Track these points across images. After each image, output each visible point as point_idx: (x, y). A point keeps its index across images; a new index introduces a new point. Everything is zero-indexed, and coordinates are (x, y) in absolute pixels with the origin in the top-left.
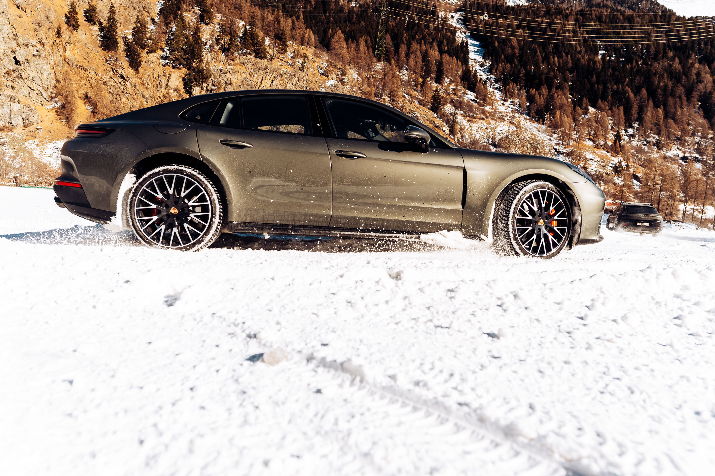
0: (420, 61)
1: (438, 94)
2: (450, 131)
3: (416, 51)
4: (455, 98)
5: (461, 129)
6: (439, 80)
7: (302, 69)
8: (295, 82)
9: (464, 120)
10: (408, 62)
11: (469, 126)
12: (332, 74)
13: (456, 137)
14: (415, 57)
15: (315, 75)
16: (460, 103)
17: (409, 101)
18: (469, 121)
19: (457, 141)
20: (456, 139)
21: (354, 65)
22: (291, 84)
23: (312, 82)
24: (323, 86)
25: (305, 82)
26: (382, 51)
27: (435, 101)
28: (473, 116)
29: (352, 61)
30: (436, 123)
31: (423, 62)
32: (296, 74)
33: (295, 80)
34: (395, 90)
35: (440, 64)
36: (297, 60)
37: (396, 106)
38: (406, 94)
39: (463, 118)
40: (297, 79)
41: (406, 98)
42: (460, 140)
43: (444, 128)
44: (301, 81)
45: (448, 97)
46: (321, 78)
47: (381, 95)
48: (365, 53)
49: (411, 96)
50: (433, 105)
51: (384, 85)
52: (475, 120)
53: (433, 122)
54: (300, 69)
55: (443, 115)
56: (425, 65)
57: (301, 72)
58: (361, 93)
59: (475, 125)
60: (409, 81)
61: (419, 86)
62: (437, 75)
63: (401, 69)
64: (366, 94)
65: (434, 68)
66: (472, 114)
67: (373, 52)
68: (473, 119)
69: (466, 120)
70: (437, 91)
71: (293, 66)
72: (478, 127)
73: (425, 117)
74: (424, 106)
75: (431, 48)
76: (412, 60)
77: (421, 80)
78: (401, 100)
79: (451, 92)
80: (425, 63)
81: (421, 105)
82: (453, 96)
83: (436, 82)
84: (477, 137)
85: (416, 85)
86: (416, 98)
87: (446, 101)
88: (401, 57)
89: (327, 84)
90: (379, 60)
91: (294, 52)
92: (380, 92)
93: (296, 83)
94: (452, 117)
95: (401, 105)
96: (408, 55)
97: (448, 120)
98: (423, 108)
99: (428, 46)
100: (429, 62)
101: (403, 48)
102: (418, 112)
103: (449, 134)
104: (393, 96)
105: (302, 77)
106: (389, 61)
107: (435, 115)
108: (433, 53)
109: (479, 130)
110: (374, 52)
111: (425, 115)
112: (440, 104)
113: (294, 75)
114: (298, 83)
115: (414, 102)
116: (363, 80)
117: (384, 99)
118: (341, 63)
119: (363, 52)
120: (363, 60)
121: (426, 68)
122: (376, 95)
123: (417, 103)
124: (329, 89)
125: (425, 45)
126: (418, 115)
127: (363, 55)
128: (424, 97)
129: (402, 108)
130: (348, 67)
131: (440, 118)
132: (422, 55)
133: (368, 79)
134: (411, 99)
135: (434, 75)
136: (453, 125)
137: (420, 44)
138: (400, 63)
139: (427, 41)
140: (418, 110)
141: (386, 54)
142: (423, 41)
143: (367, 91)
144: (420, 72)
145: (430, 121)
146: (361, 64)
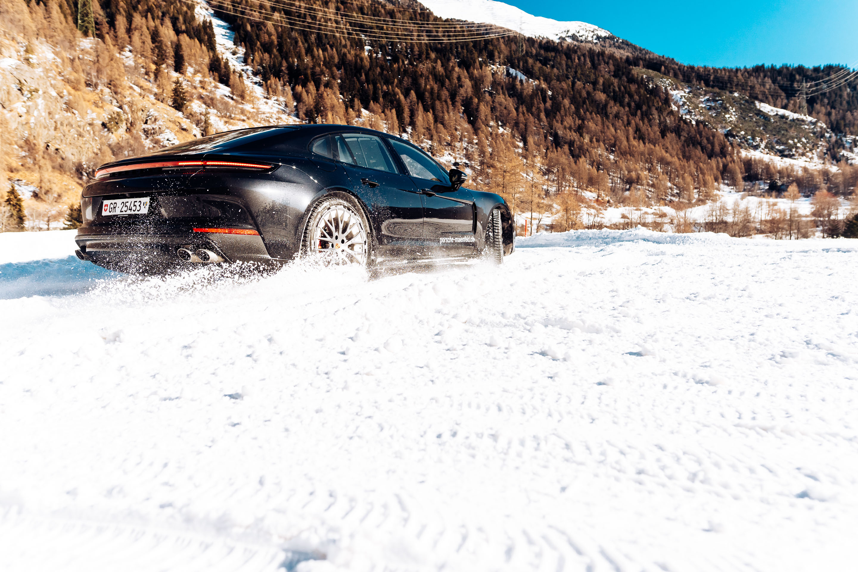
0: (149, 40)
1: (180, 86)
2: (202, 135)
3: (141, 27)
4: (204, 93)
6: (179, 67)
9: (219, 122)
10: (131, 41)
12: (9, 49)
14: (141, 35)
16: (212, 99)
17: (140, 95)
18: (226, 122)
21: (46, 37)
26: (89, 23)
27: (178, 96)
28: (230, 116)
29: (41, 32)
30: (182, 124)
31: (153, 43)
34: (116, 79)
35: (178, 48)
37: (121, 101)
38: (134, 84)
39: (218, 119)
41: (134, 90)
43: (194, 132)
45: (194, 91)
47: (96, 86)
48: (61, 23)
49: (141, 87)
50: (175, 101)
51: (99, 71)
52: (234, 121)
53: (178, 124)
55: (191, 114)
56: (156, 46)
58: (63, 80)
60: (136, 68)
61: (152, 75)
62: (175, 62)
63: (121, 49)
64: (72, 82)
65: (170, 52)
66: (228, 114)
67: (74, 23)
68: (232, 121)
69: (222, 122)
70: (177, 82)
73: (166, 116)
74: (162, 102)
75: (162, 25)
76: (137, 38)
77: (153, 67)
78: (128, 92)
79: (199, 86)
80: (157, 44)
81: (159, 100)
82: (201, 90)
83: (176, 70)
85: (147, 73)
86: (150, 92)
87: (192, 97)
88: (119, 33)
90: (86, 34)
92: (94, 80)
94: (203, 118)
95: (128, 99)
96: (129, 31)
97: (198, 121)
98: (160, 105)
99: (158, 22)
100: (162, 44)
101: (121, 22)
102: (155, 110)
104: (115, 86)
106: (100, 36)
107: (180, 114)
108: (166, 32)
110: (76, 22)
111: (166, 114)
112: (185, 100)
115: (148, 97)
116: (63, 61)
117: (102, 91)
118: (22, 35)
119: (58, 20)
120: (60, 32)
121: (159, 51)
122: (88, 85)
123: (152, 98)
124: (7, 73)
125: (153, 19)
126: (156, 114)
127: (58, 25)
128: (161, 90)
129: (131, 105)
130: (35, 41)
131: (188, 118)
132: (150, 33)
133: (72, 61)
134: (142, 92)
135: (171, 61)
136: (206, 127)
137: (146, 17)
138: (120, 41)
139: (156, 15)
140: (155, 106)
141: (96, 27)
142: (149, 14)
143: (72, 78)
144: (150, 56)
145: (174, 122)
146: (58, 38)
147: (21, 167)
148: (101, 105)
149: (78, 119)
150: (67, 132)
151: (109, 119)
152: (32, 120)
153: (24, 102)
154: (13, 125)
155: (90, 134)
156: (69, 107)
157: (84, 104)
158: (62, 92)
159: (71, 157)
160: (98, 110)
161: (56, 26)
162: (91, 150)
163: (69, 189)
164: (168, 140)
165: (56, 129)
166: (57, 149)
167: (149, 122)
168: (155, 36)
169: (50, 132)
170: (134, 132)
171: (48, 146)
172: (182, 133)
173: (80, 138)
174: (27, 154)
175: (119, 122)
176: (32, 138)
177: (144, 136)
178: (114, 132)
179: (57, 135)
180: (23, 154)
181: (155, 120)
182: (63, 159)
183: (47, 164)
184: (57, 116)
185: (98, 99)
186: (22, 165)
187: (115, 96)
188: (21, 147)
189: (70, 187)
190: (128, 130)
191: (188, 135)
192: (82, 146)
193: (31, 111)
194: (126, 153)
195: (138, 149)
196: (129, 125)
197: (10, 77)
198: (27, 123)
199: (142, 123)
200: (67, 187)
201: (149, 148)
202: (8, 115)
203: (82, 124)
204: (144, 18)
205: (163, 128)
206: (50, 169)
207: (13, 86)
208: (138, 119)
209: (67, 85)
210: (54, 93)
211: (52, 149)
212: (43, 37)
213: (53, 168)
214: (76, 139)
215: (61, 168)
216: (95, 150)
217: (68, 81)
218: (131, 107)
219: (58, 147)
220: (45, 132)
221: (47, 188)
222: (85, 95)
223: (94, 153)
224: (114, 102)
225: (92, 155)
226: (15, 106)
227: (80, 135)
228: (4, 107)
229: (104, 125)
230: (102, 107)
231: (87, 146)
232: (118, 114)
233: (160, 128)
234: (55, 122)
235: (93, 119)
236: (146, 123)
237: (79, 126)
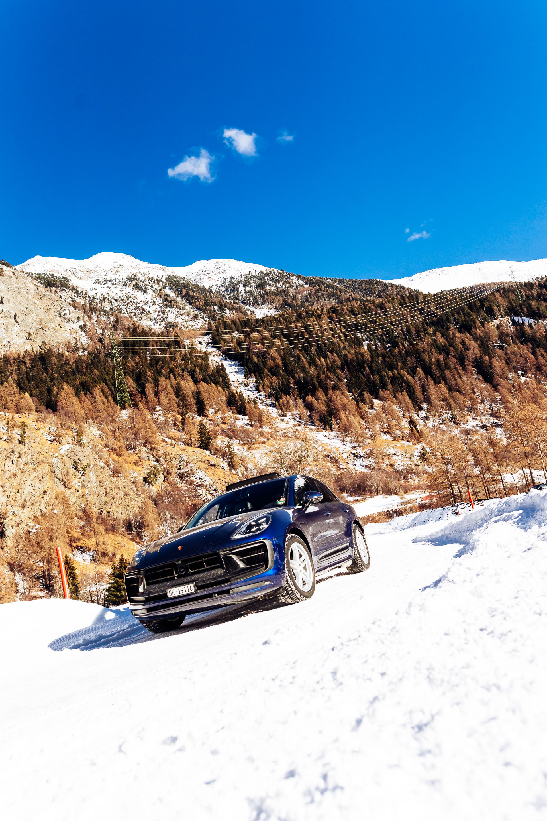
0: (173, 396)
1: (203, 428)
2: (229, 465)
3: (166, 387)
4: (226, 427)
5: (242, 460)
6: (201, 411)
7: (22, 442)
8: (15, 459)
9: (242, 450)
10: (159, 401)
11: (250, 454)
12: (65, 437)
13: (239, 470)
14: (167, 394)
15: (42, 444)
16: (233, 431)
17: (171, 445)
18: (249, 448)
19: (241, 476)
20: (240, 473)
21: (93, 419)
22: (11, 464)
23: (40, 453)
24: (56, 454)
25: (30, 455)
26: (125, 397)
27: (203, 437)
28: (252, 442)
29: (89, 415)
30: (211, 461)
31: (177, 397)
32: (15, 449)
33: (15, 457)
34: (150, 437)
35: (198, 395)
36: (14, 432)
37: (157, 455)
38: (166, 437)
39: (240, 447)
40: (18, 455)
41: (167, 442)
42: (245, 473)
43: (222, 465)
44: (24, 456)
45: (217, 428)
46: (51, 446)
47: (135, 448)
48: (104, 404)
49: (171, 438)
50: (201, 442)
51: (136, 435)
52: (256, 445)
53: (206, 462)
54: (20, 442)
55: (216, 450)
56: (180, 400)
57: (21, 445)
58: (108, 450)
59: (257, 451)
60: (166, 423)
61: (180, 425)
62: (198, 408)
63: (153, 410)
64: (116, 450)
65: (192, 400)
66: (249, 440)
67: (114, 400)
68: (253, 446)
69: (246, 449)
70: (201, 425)
71: (8, 441)
72: (261, 453)
73: (195, 457)
74: (191, 446)
75: (183, 380)
76: (164, 397)
77: (180, 417)
78: (161, 445)
79: (219, 422)
80: (180, 397)
81: (188, 445)
82: (223, 426)
83: (199, 415)
84: (263, 465)
85: (176, 425)
86: (179, 439)
87: (216, 434)
88: (149, 399)
89: (61, 451)
90: (123, 408)
91: (8, 424)
92: (133, 443)
93: (18, 460)
94: (227, 450)
95: (162, 452)
96: (156, 394)
97: (224, 454)
98: (190, 449)
99: (179, 379)
100: (184, 396)
101: (150, 388)
102: (186, 455)
103: (230, 470)
104: (150, 443)
105: (23, 451)
106: (135, 406)
107: (208, 452)
108: (187, 385)
109: (263, 456)
110: (115, 399)
111: (195, 455)
112: (210, 438)
113: (13, 452)
114: (20, 459)
115: (178, 445)
116: (107, 434)
117: (140, 450)
118: (74, 423)
119: (101, 403)
120: (104, 411)
121: (183, 402)
122: (128, 448)
123: (182, 445)
124: (65, 457)
125: (175, 378)
126: (186, 458)
127: (101, 407)
128: (189, 436)
129: (165, 455)
130: (85, 425)
131: (214, 454)
132: (174, 390)
133: (114, 432)
134: (174, 442)
135: (193, 408)
136: (232, 458)
137: (169, 378)
138: (150, 404)
139: (176, 374)
140: (184, 452)
141: (131, 399)
142: (171, 375)
143: (115, 446)
144: (177, 409)
145: (203, 461)
146: (102, 416)
147: (81, 536)
148: (140, 463)
149: (123, 481)
150: (115, 495)
151: (148, 473)
152: (87, 492)
153: (80, 478)
154: (72, 501)
155: (134, 491)
156: (116, 473)
157: (126, 466)
158: (108, 462)
159: (121, 517)
160: (139, 468)
161: (100, 407)
162: (136, 505)
163: (121, 547)
164: (200, 479)
165: (106, 495)
166: (109, 512)
167: (182, 467)
168: (178, 391)
169: (102, 499)
170: (171, 478)
171: (102, 511)
172: (211, 469)
173: (127, 497)
174: (85, 523)
175: (157, 474)
176: (88, 508)
177: (178, 481)
178: (154, 485)
179: (108, 500)
180: (83, 523)
181: (187, 463)
182: (114, 520)
183: (101, 528)
184: (106, 483)
185: (138, 459)
186: (82, 534)
187: (151, 452)
188: (80, 518)
189: (122, 545)
190: (166, 479)
191: (217, 470)
192: (129, 504)
193: (86, 485)
194: (166, 500)
195: (175, 495)
196: (165, 474)
197: (67, 460)
198: (83, 496)
199: (176, 469)
200: (119, 545)
201: (185, 491)
202: (68, 493)
203: (126, 484)
204: (168, 379)
205: (195, 469)
206: (104, 533)
207: (71, 467)
208: (172, 467)
209: (112, 453)
210: (102, 464)
211: (105, 513)
212: (91, 419)
213: (107, 530)
214: (123, 499)
215: (114, 529)
216: (140, 505)
217: (112, 450)
218: (165, 458)
219: (110, 510)
220: (98, 500)
221: (102, 551)
222: (127, 459)
223: (139, 507)
224: (151, 458)
225: (137, 510)
226: (73, 483)
227: (126, 495)
228: (65, 487)
229: (145, 480)
230: (141, 465)
231: (133, 502)
232: (155, 467)
233: (192, 470)
234: (105, 488)
235: (135, 478)
236: (180, 469)
237: (124, 487)
